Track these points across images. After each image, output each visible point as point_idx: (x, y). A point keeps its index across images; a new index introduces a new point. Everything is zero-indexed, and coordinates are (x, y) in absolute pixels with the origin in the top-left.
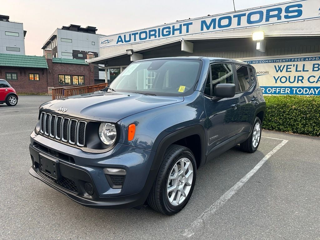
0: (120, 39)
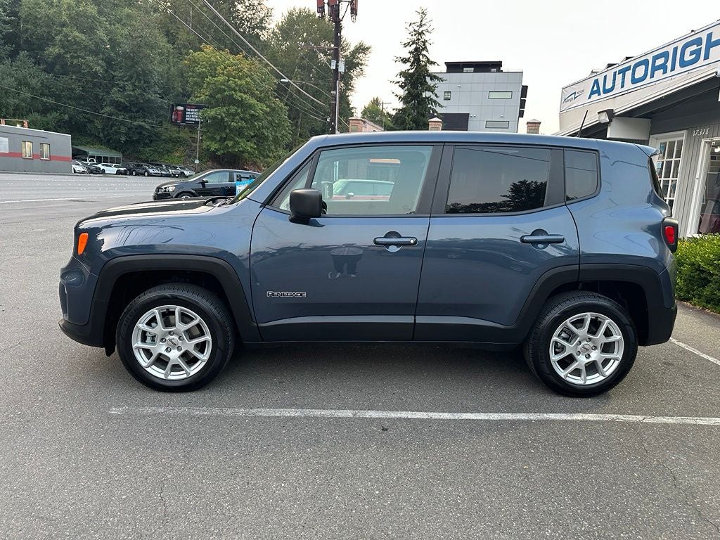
0: (595, 89)
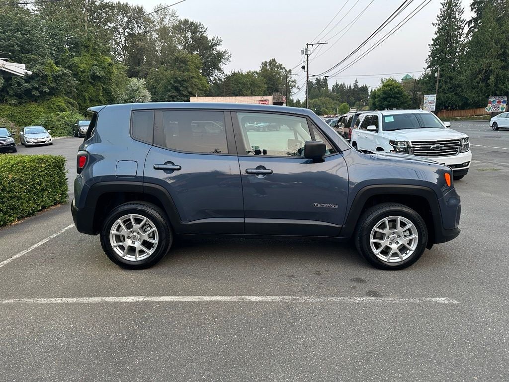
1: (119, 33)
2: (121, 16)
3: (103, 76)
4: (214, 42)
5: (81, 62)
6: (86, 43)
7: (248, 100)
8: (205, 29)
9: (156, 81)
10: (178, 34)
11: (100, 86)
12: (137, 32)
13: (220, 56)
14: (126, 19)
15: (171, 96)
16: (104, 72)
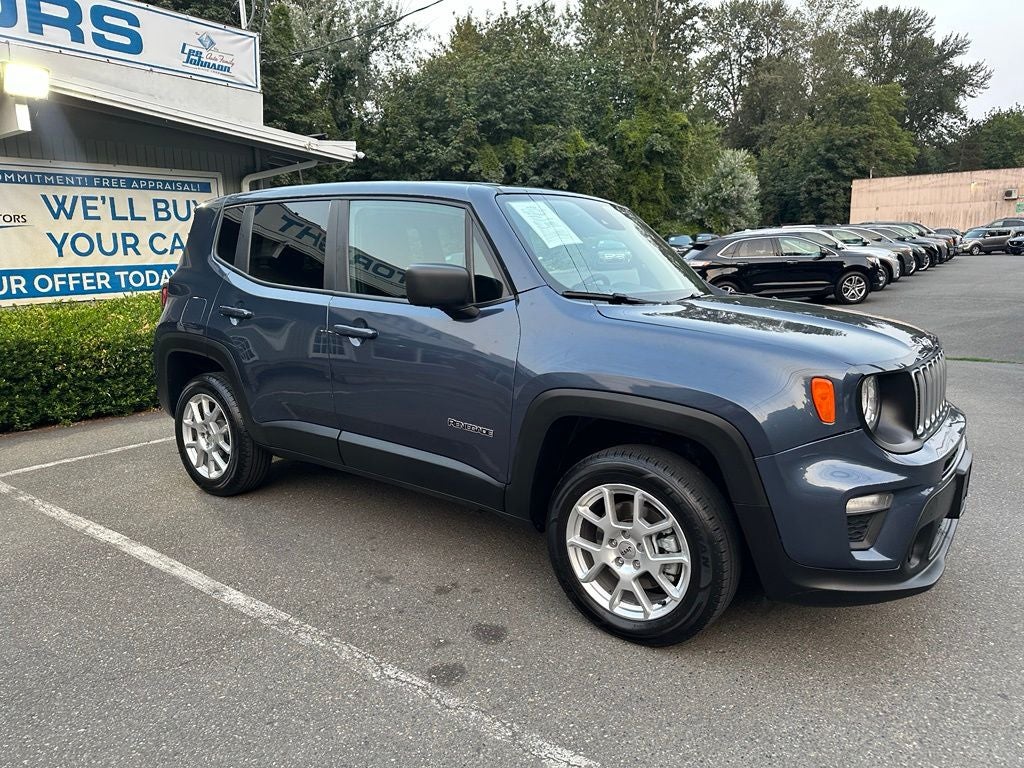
1: (730, 61)
2: (738, 27)
3: (669, 151)
4: (947, 48)
5: (632, 128)
6: (644, 92)
7: (1009, 178)
8: (928, 22)
9: (791, 152)
10: (858, 44)
11: (661, 170)
12: (765, 54)
13: (961, 81)
14: (746, 31)
15: (816, 181)
16: (671, 144)
